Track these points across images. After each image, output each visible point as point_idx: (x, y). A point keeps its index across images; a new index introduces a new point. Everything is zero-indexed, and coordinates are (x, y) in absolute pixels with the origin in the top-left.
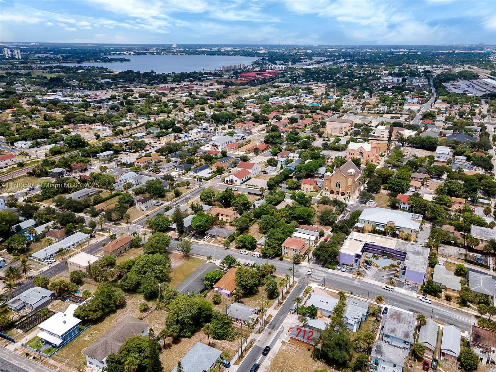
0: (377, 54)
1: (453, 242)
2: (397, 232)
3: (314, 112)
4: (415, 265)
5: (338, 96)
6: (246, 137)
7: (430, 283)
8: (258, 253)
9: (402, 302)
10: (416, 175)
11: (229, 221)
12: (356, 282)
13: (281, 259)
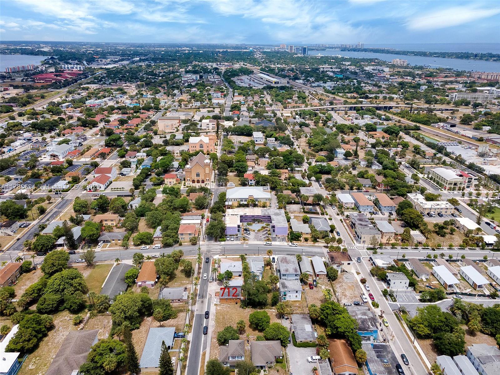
0: (166, 52)
1: (293, 201)
2: (257, 203)
3: (138, 112)
4: (279, 223)
5: (152, 95)
6: (83, 143)
7: (292, 233)
8: (159, 245)
9: (280, 251)
10: (248, 157)
11: (115, 224)
12: (245, 246)
13: (181, 245)
